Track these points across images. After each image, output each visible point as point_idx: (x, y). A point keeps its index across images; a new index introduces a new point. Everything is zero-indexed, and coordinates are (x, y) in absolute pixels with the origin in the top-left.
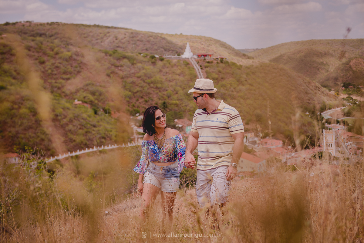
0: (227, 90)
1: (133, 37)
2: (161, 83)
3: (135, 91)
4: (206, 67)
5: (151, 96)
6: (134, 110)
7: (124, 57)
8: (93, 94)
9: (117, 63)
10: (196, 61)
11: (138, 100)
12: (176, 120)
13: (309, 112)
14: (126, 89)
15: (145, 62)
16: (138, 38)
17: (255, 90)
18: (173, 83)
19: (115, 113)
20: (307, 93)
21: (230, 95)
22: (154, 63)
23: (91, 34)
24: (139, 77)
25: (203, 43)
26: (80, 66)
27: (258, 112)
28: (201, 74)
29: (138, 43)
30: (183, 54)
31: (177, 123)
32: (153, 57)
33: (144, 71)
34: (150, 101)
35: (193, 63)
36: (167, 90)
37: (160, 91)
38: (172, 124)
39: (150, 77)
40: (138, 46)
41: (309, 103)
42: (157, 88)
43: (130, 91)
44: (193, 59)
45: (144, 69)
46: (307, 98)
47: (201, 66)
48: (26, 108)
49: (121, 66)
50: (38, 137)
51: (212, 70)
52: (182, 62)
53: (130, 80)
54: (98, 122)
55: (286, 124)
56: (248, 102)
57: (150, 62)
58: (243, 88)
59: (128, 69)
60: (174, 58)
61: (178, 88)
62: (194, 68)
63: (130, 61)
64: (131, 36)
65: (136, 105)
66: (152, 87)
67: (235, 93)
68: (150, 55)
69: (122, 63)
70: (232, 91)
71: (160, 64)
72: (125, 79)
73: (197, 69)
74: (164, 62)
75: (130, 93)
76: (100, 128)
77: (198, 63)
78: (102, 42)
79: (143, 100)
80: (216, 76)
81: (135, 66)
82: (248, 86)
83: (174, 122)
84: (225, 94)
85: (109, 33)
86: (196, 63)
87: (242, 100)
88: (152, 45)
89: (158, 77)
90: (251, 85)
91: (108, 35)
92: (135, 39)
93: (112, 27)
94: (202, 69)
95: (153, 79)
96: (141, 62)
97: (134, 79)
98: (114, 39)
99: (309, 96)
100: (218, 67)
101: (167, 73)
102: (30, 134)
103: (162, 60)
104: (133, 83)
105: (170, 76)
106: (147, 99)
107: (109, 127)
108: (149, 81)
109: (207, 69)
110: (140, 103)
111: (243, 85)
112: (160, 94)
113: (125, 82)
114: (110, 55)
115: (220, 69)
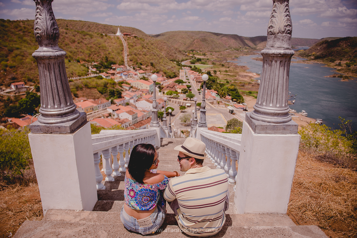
0: (137, 51)
1: (97, 26)
2: (106, 47)
3: (92, 51)
4: (128, 40)
5: (100, 53)
6: (92, 60)
7: (87, 34)
8: (71, 52)
9: (84, 37)
10: (123, 37)
11: (94, 55)
12: (112, 65)
13: (176, 62)
14: (88, 50)
15: (98, 37)
16: (99, 27)
17: (150, 51)
18: (111, 47)
19: (82, 61)
20: (175, 53)
21: (138, 54)
22: (102, 38)
23: (77, 25)
24: (94, 44)
25: (130, 30)
26: (64, 39)
27: (152, 61)
28: (125, 43)
29: (100, 29)
30: (116, 33)
31: (113, 66)
32: (102, 35)
33: (97, 41)
34: (100, 56)
35: (121, 38)
36: (108, 51)
37: (105, 51)
38: (110, 67)
39: (100, 44)
40: (99, 30)
41: (176, 58)
42: (103, 49)
43: (90, 51)
44: (121, 36)
45: (97, 40)
46: (175, 56)
47: (125, 39)
48: (29, 59)
49: (86, 39)
50: (36, 73)
51: (130, 41)
52: (116, 37)
53: (89, 46)
54: (70, 66)
55: (164, 67)
56: (147, 56)
57: (100, 37)
58: (145, 50)
59: (89, 40)
60: (112, 35)
61: (114, 50)
62: (121, 40)
63: (90, 36)
64: (96, 26)
65: (93, 58)
66: (101, 49)
67: (141, 52)
68: (101, 33)
69: (86, 37)
70: (140, 52)
71: (105, 38)
72: (87, 45)
73: (123, 41)
74: (107, 37)
75: (89, 52)
76: (70, 69)
77: (124, 38)
78: (82, 28)
79: (96, 55)
80: (132, 44)
81: (93, 39)
82: (147, 49)
83: (111, 66)
84: (136, 53)
85: (85, 24)
86: (122, 38)
87: (144, 56)
88: (106, 30)
89: (104, 44)
90: (149, 49)
91: (85, 25)
92: (98, 27)
93: (88, 22)
94: (125, 41)
95: (101, 45)
96: (96, 37)
97: (92, 45)
98: (88, 27)
99: (176, 55)
100: (133, 40)
101: (108, 42)
102: (31, 72)
103: (106, 36)
104: (91, 47)
105: (110, 44)
106: (98, 55)
107: (75, 68)
108: (99, 46)
109: (128, 41)
110: (95, 57)
111: (145, 49)
112: (105, 52)
113: (87, 46)
114: (80, 33)
115: (134, 41)
